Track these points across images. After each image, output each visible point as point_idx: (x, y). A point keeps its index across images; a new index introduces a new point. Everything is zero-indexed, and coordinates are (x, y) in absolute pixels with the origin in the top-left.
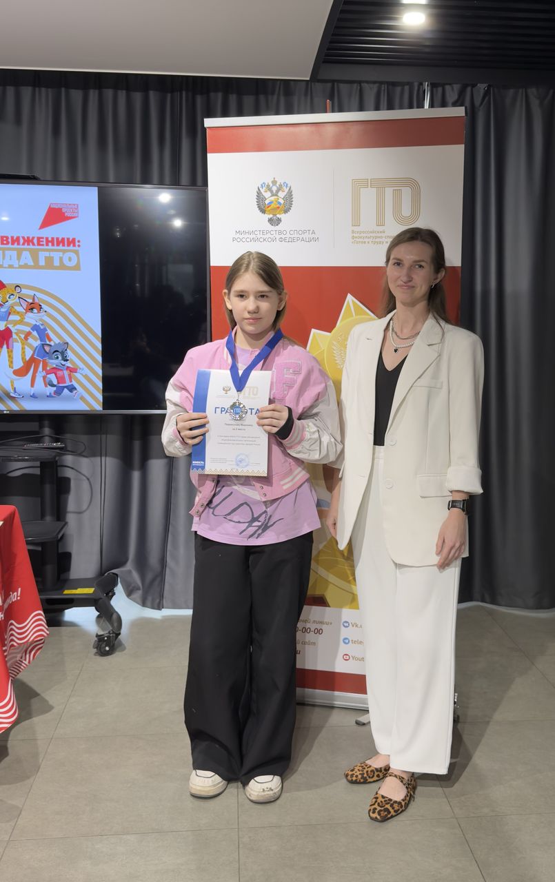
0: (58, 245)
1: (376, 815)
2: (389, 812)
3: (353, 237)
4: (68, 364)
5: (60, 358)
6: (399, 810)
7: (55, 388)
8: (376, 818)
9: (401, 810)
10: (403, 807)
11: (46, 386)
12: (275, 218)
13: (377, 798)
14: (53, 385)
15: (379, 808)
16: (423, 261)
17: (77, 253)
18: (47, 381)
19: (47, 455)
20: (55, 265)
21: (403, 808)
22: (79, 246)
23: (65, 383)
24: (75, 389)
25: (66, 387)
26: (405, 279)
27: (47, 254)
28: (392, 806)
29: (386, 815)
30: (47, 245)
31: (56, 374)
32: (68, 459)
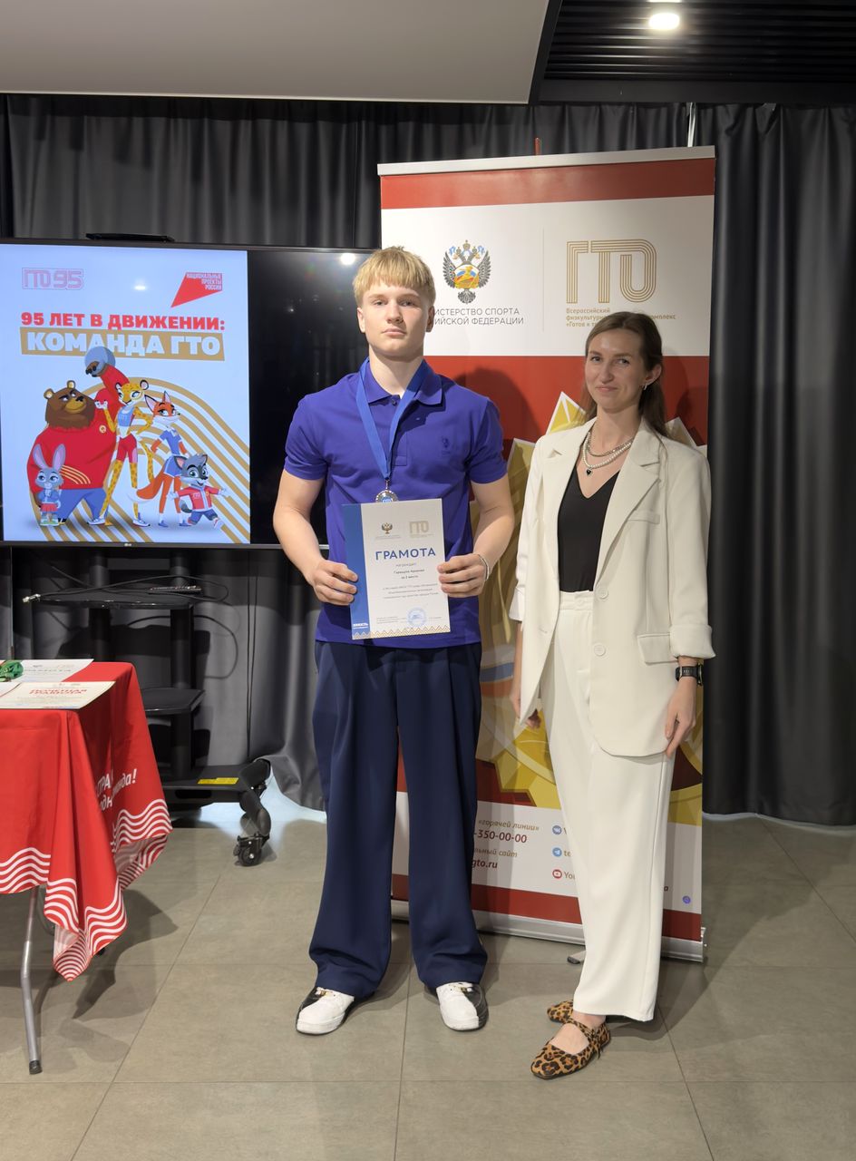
0: (196, 327)
2: (557, 1067)
4: (207, 483)
5: (197, 475)
7: (190, 515)
8: (539, 1072)
11: (179, 512)
12: (467, 292)
14: (187, 511)
17: (219, 337)
18: (180, 504)
19: (180, 601)
20: (192, 352)
22: (222, 328)
23: (203, 507)
24: (216, 515)
25: (204, 513)
27: (182, 339)
29: (553, 1071)
30: (182, 327)
31: (191, 497)
32: (208, 607)
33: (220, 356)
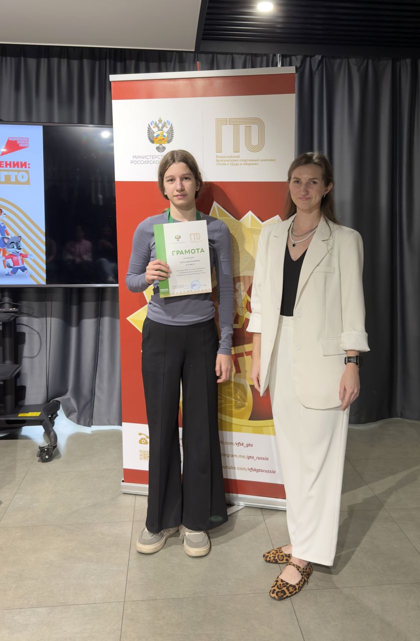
0: (14, 167)
1: (274, 595)
2: (285, 594)
3: (217, 160)
4: (21, 252)
5: (15, 247)
6: (293, 592)
7: (12, 269)
8: (275, 597)
9: (295, 592)
12: (161, 146)
13: (277, 581)
14: (11, 267)
15: (277, 590)
16: (316, 179)
17: (27, 172)
18: (6, 264)
20: (12, 181)
21: (297, 590)
22: (29, 167)
23: (19, 265)
24: (26, 269)
25: (20, 268)
26: (303, 193)
27: (6, 173)
28: (287, 588)
29: (283, 596)
30: (6, 167)
31: (12, 259)
32: (24, 319)
33: (28, 183)
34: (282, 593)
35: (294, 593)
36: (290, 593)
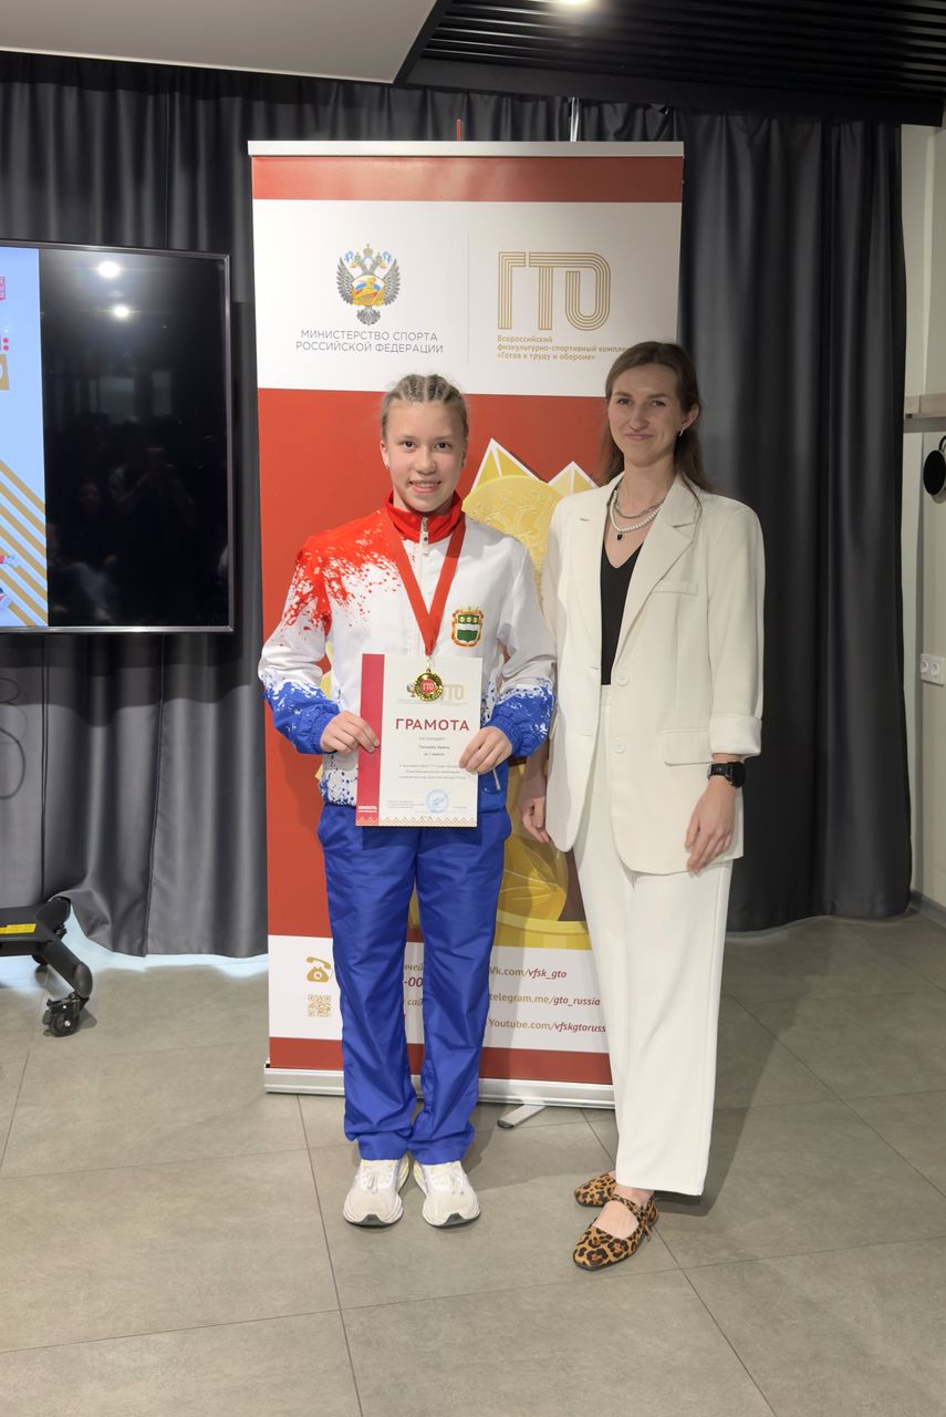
1: (584, 1259)
3: (500, 347)
6: (621, 1253)
8: (584, 1263)
9: (625, 1253)
10: (627, 1250)
12: (369, 311)
13: (589, 1233)
15: (589, 1249)
16: (663, 395)
21: (630, 1251)
24: (1, 591)
26: (635, 425)
28: (610, 1246)
34: (598, 1254)
35: (622, 1256)
36: (615, 1255)
